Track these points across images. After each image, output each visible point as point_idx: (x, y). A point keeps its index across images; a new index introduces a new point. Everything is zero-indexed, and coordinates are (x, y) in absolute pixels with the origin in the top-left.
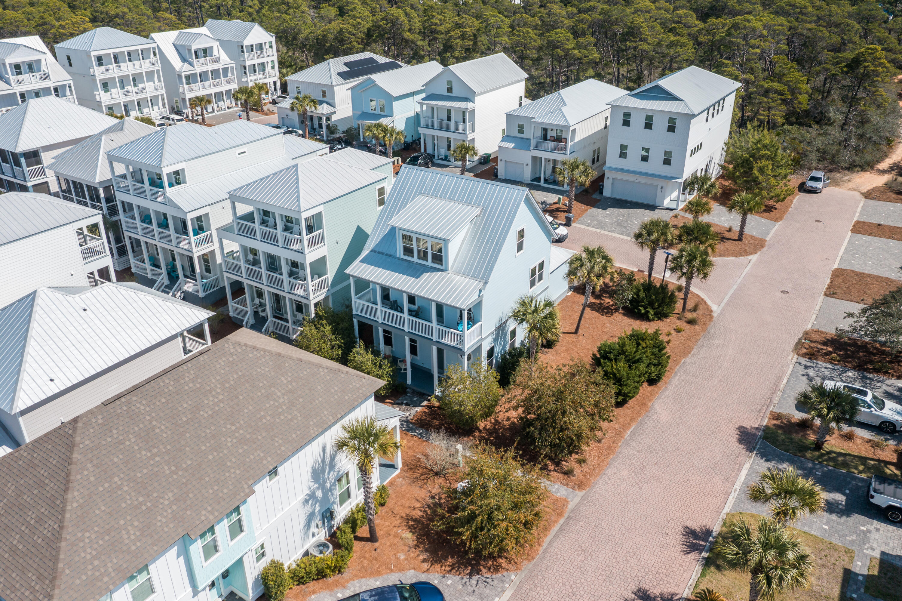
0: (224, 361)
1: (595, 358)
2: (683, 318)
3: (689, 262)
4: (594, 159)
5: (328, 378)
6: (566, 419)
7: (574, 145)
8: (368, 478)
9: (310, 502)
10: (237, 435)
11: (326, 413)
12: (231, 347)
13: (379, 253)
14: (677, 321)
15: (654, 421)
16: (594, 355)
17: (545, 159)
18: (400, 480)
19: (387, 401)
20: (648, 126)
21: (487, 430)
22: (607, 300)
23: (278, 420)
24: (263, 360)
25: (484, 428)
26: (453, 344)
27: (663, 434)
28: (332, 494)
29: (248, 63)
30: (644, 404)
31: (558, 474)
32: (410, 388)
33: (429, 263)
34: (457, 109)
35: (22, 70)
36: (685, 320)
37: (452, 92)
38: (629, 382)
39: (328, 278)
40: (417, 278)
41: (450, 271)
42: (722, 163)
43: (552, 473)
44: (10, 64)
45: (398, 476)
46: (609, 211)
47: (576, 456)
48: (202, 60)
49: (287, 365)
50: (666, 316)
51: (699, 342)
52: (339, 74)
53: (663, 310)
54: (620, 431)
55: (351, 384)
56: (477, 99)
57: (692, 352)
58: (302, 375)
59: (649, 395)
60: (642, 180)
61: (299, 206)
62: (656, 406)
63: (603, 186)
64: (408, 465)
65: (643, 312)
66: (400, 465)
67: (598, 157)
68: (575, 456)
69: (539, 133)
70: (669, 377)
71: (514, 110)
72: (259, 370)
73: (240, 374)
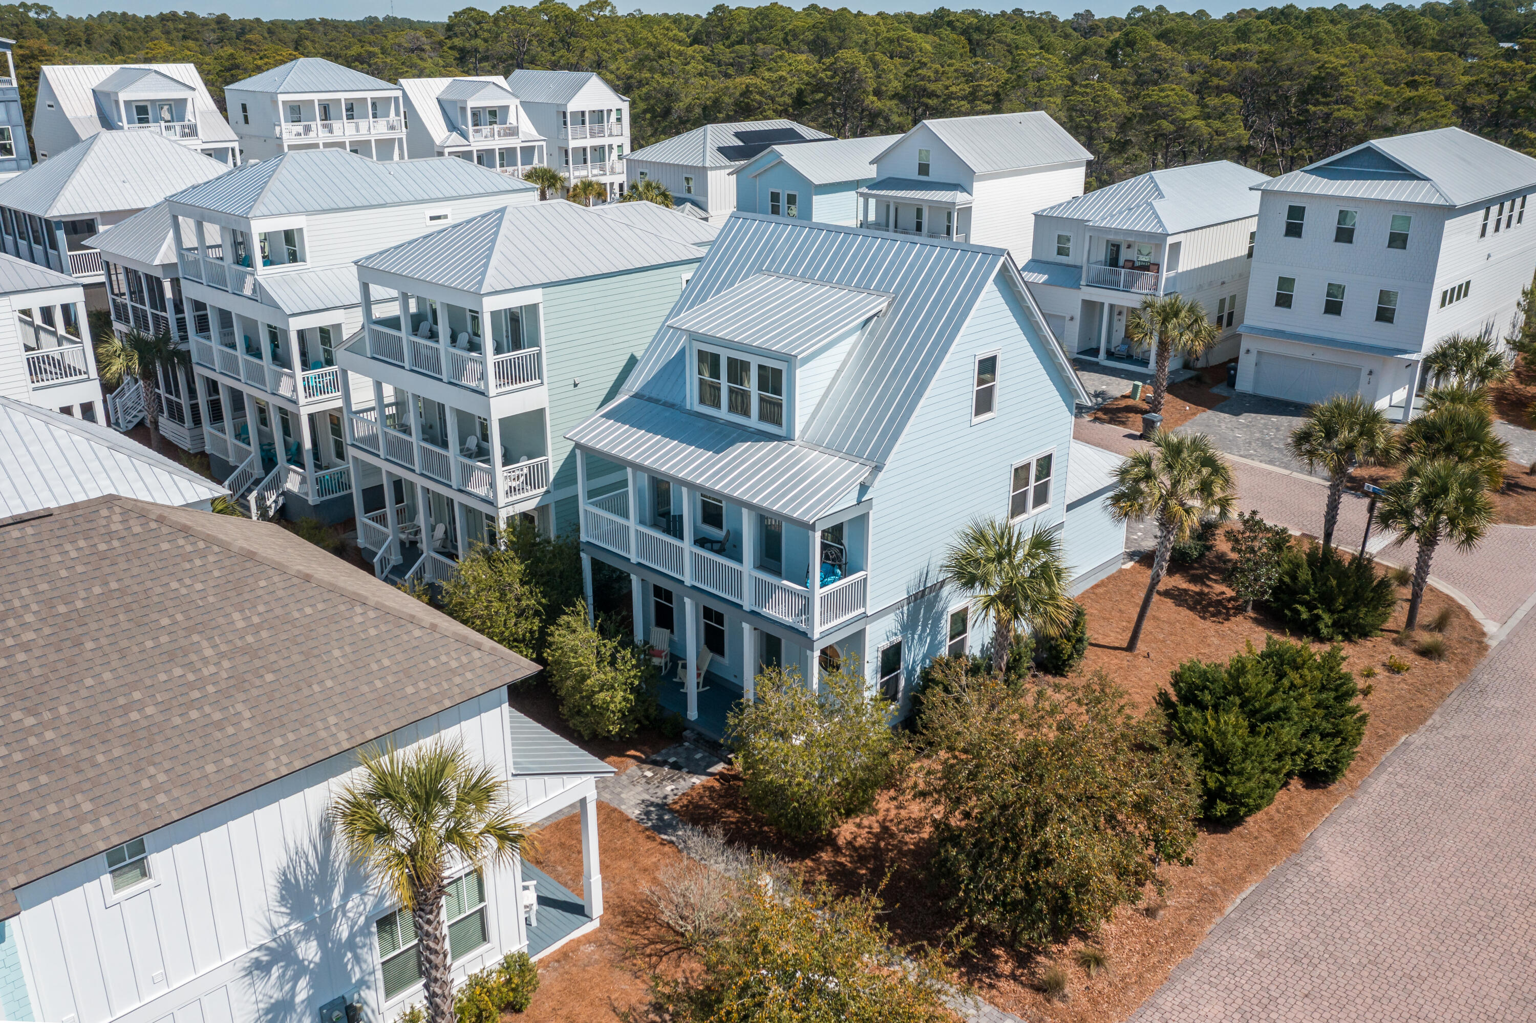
0: (78, 549)
1: (1164, 701)
2: (1407, 643)
3: (1427, 502)
4: (1220, 319)
5: (373, 632)
6: (1049, 833)
7: (1175, 278)
8: (429, 922)
9: (275, 972)
10: (32, 741)
11: (332, 720)
12: (117, 518)
13: (650, 400)
14: (1393, 648)
15: (1311, 879)
16: (1163, 695)
17: (1112, 307)
18: (591, 948)
19: (632, 752)
20: (1344, 235)
21: (855, 849)
22: (1219, 588)
23: (177, 721)
24: (198, 562)
25: (849, 843)
26: (789, 620)
27: (1335, 916)
28: (358, 959)
29: (573, 144)
30: (1288, 832)
31: (1019, 988)
32: (693, 730)
33: (753, 421)
34: (935, 206)
35: (150, 116)
36: (1413, 646)
37: (927, 174)
38: (1248, 765)
39: (547, 464)
40: (717, 452)
41: (797, 441)
42: (1518, 337)
43: (1002, 984)
44: (127, 103)
45: (587, 939)
46: (1244, 419)
47: (1080, 946)
48: (486, 129)
49: (262, 583)
50: (1365, 633)
51: (1449, 701)
52: (721, 150)
53: (1356, 616)
54: (1214, 894)
55: (436, 658)
56: (977, 186)
57: (1430, 722)
58: (296, 615)
59: (1304, 811)
60: (1324, 355)
61: (481, 283)
62: (1323, 841)
63: (1235, 369)
64: (624, 913)
65: (1305, 616)
66: (597, 908)
67: (1231, 315)
68: (1076, 945)
69: (1101, 254)
70: (1362, 774)
71: (1052, 208)
72: (174, 585)
73: (114, 585)
